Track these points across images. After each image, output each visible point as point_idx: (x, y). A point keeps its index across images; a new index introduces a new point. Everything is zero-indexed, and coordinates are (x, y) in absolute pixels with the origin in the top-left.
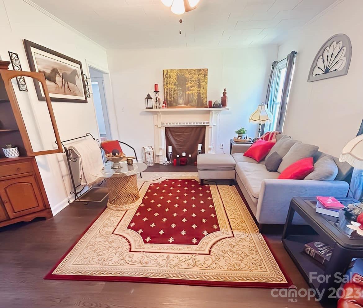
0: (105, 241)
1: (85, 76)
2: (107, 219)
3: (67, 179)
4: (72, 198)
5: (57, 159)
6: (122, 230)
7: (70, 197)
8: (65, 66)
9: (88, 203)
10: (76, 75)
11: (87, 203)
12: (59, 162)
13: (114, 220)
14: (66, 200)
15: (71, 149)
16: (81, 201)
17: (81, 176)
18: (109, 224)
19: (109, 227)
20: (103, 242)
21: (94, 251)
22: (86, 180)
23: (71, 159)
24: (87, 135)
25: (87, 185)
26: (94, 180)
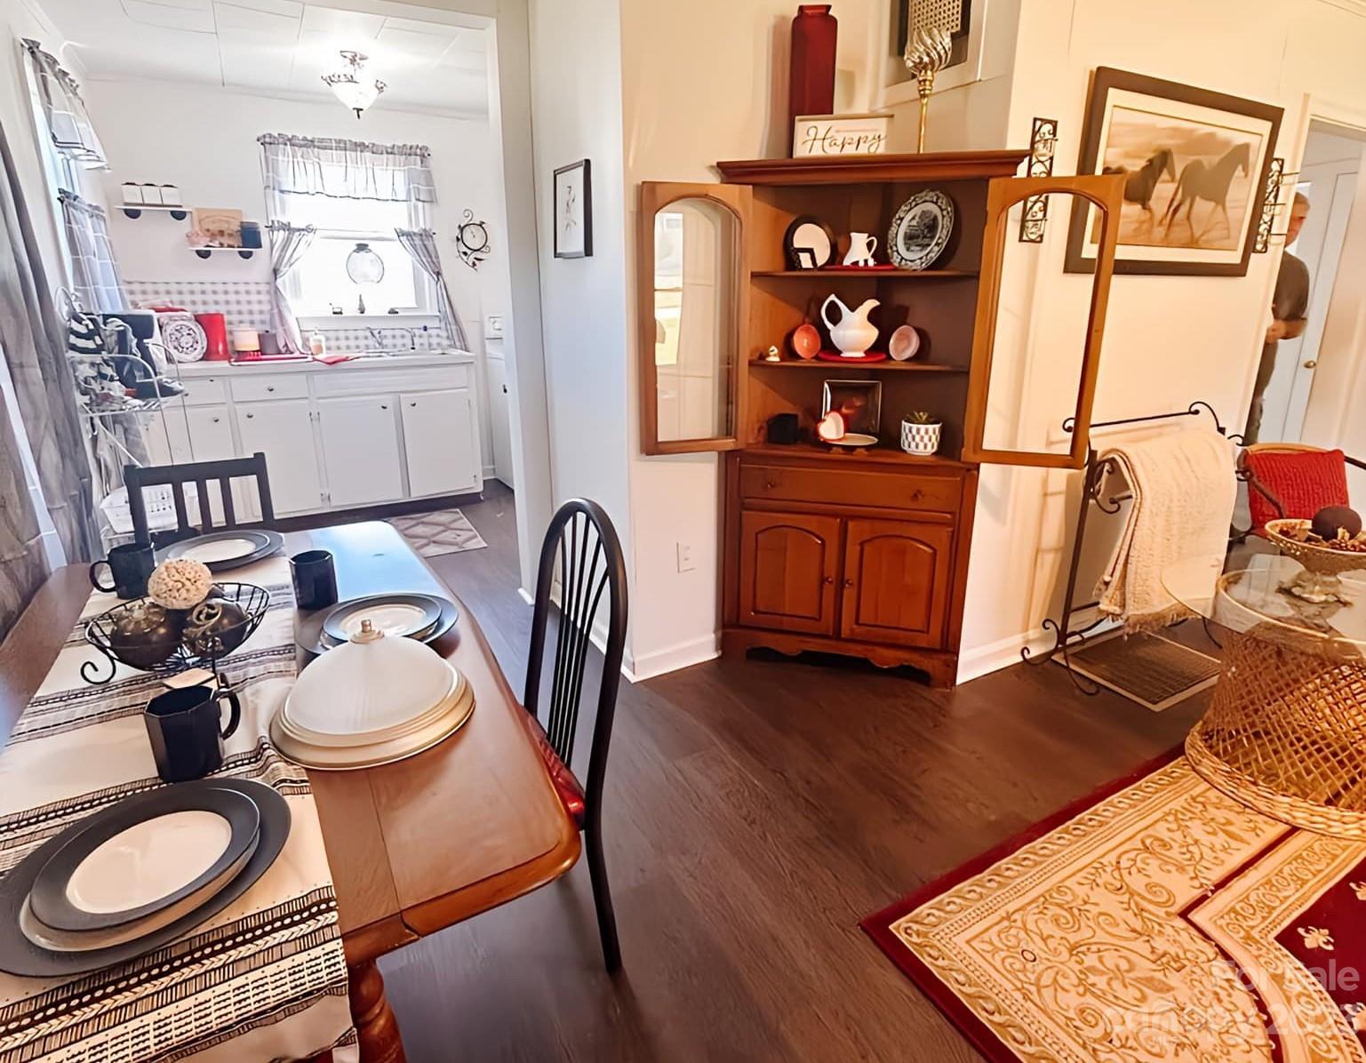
0: (1134, 931)
1: (1275, 166)
2: (1171, 818)
3: (1049, 567)
4: (1042, 640)
5: (1045, 482)
6: (1242, 934)
7: (1033, 633)
8: (1212, 135)
9: (1097, 692)
10: (1240, 167)
11: (1093, 689)
12: (1045, 495)
13: (1205, 839)
14: (1017, 640)
15: (1113, 459)
16: (1072, 666)
17: (1112, 576)
18: (1174, 853)
19: (1173, 869)
20: (1123, 926)
21: (1073, 949)
22: (1128, 596)
23: (1094, 496)
24: (1193, 409)
25: (1124, 617)
26: (1158, 604)
